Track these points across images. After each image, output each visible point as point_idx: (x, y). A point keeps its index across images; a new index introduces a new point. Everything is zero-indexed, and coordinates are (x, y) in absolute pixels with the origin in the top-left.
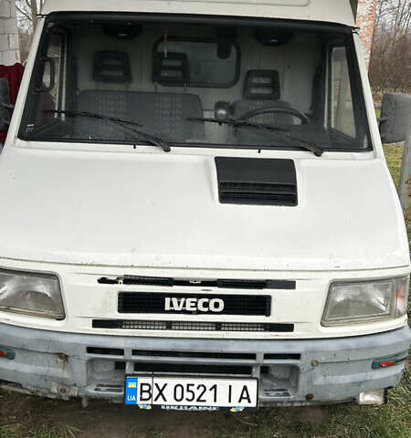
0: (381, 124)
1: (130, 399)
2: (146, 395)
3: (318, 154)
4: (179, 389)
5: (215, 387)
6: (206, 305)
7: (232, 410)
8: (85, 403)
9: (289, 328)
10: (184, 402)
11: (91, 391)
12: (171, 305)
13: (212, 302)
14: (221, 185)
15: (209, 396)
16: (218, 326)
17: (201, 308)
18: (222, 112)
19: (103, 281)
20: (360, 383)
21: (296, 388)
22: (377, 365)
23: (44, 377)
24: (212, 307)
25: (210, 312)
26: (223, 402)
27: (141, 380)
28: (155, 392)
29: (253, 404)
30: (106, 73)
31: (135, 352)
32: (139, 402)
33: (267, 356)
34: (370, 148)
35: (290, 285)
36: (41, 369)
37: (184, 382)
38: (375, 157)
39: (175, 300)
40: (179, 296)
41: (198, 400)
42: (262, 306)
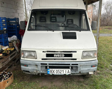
0: (92, 26)
1: (48, 73)
2: (51, 72)
3: (80, 31)
4: (57, 71)
5: (63, 70)
6: (61, 55)
7: (66, 75)
8: (40, 75)
9: (76, 59)
10: (58, 73)
11: (41, 72)
12: (55, 56)
13: (62, 55)
14: (63, 36)
15: (62, 72)
16: (63, 59)
17: (60, 56)
18: (63, 25)
19: (43, 52)
20: (89, 70)
21: (78, 71)
22: (92, 66)
23: (33, 69)
24: (62, 56)
25: (62, 57)
26: (65, 73)
27: (50, 69)
28: (53, 72)
29: (70, 73)
30: (42, 20)
31: (49, 64)
32: (50, 73)
33: (72, 65)
34: (89, 30)
35: (76, 52)
36: (33, 68)
37: (58, 70)
38: (90, 31)
39: (56, 55)
40: (56, 54)
41: (60, 73)
42: (71, 55)
